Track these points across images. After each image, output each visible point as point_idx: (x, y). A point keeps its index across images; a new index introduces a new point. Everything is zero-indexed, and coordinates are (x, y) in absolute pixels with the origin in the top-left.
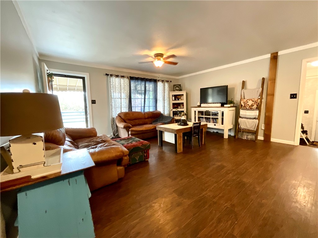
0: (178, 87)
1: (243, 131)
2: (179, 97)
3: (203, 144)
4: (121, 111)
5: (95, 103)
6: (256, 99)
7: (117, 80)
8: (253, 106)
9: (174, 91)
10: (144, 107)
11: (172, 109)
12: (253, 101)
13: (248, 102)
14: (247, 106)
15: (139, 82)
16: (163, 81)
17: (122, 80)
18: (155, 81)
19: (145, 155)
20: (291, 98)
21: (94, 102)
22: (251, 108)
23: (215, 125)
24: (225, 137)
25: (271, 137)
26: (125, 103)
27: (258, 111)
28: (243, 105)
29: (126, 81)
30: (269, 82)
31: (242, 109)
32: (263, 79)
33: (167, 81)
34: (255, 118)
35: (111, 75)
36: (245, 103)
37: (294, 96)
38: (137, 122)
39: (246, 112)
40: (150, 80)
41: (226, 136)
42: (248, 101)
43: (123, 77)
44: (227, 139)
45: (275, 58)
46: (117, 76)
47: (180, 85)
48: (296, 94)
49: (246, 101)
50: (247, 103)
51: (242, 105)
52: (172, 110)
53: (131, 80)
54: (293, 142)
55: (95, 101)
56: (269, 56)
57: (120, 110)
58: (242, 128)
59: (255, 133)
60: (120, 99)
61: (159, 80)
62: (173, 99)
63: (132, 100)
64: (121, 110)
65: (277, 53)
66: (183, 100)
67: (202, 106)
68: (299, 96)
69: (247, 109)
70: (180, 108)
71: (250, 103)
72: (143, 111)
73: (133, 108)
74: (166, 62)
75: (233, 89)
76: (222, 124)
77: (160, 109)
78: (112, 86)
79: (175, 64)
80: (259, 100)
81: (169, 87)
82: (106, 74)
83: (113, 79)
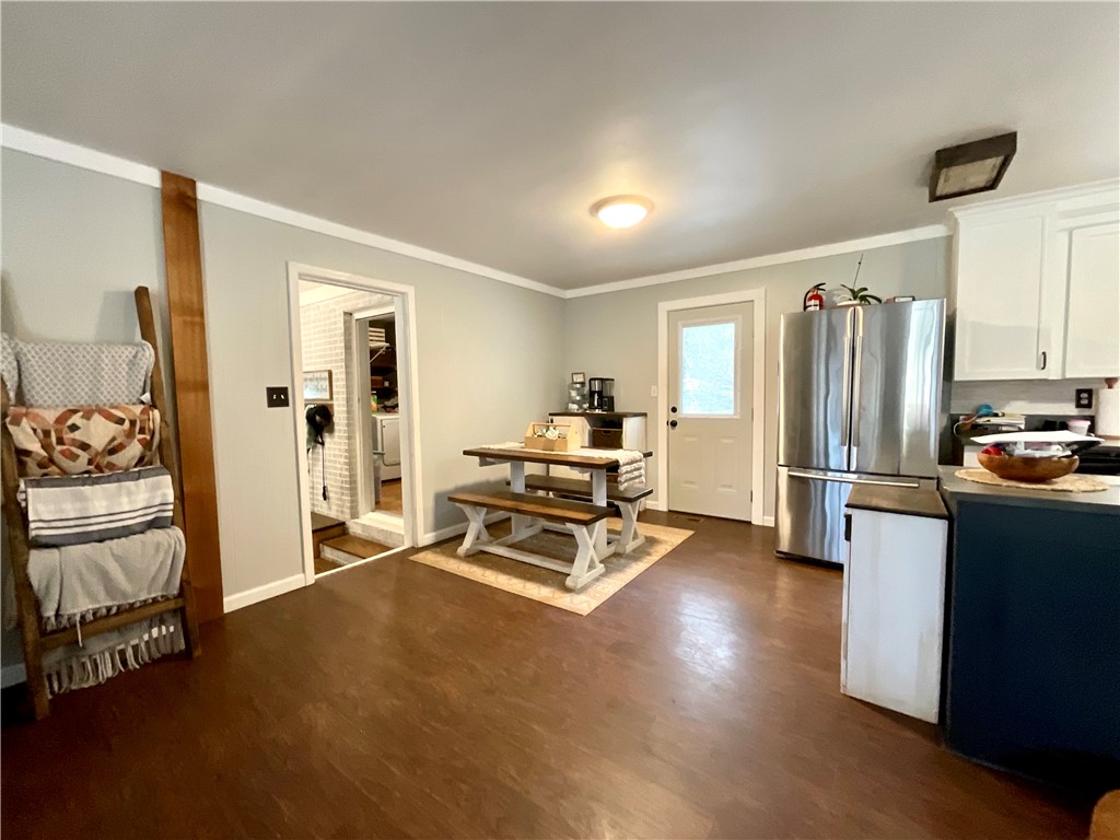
1: (90, 626)
6: (136, 410)
8: (113, 452)
12: (120, 421)
13: (74, 428)
14: (74, 457)
20: (272, 405)
22: (101, 469)
27: (168, 477)
28: (35, 446)
31: (38, 484)
32: (141, 292)
34: (156, 524)
36: (47, 433)
37: (278, 397)
39: (82, 498)
42: (76, 419)
48: (285, 391)
49: (60, 420)
50: (68, 436)
51: (22, 453)
56: (152, 176)
58: (78, 618)
65: (191, 184)
69: (65, 479)
71: (95, 432)
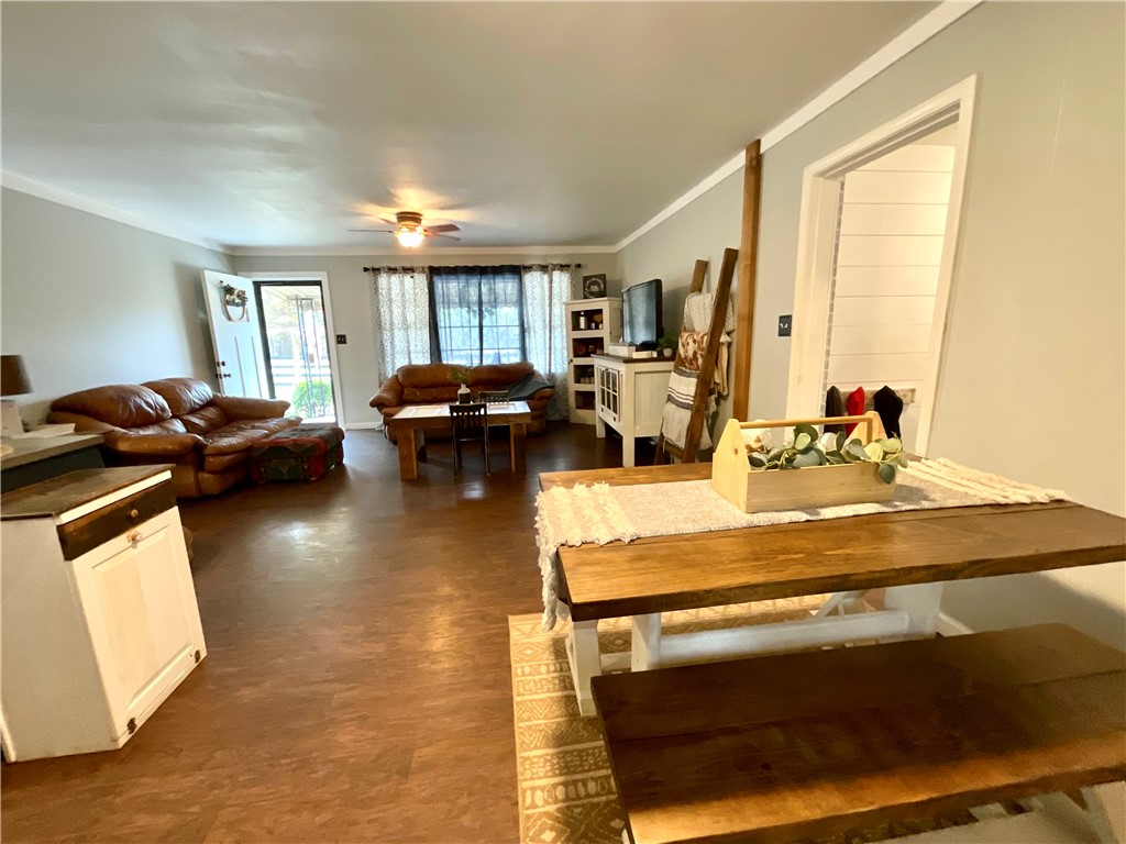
0: (595, 283)
1: (665, 447)
2: (597, 318)
4: (409, 362)
5: (345, 342)
6: (701, 335)
7: (395, 279)
8: (697, 359)
9: (585, 297)
10: (481, 350)
11: (571, 357)
14: (687, 360)
16: (544, 268)
17: (407, 279)
18: (517, 271)
20: (779, 332)
21: (341, 339)
24: (625, 464)
26: (422, 337)
27: (696, 380)
28: (682, 352)
30: (742, 267)
31: (675, 370)
32: (729, 254)
33: (562, 267)
34: (689, 406)
35: (377, 271)
37: (785, 326)
40: (498, 271)
42: (689, 339)
43: (409, 270)
46: (392, 270)
47: (603, 277)
48: (791, 319)
50: (687, 348)
51: (680, 355)
52: (571, 361)
53: (435, 278)
55: (344, 336)
57: (406, 359)
58: (665, 438)
61: (529, 268)
62: (582, 326)
63: (442, 332)
64: (409, 358)
65: (759, 143)
71: (691, 348)
72: (474, 364)
73: (444, 355)
78: (382, 297)
81: (573, 285)
82: (366, 270)
83: (383, 279)
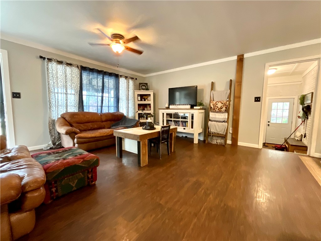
0: (144, 86)
1: (213, 134)
2: (145, 97)
3: (173, 151)
4: (67, 111)
5: (19, 97)
6: (225, 102)
7: (60, 67)
8: (222, 108)
9: (140, 90)
10: (102, 106)
11: (137, 110)
12: (222, 103)
13: (217, 104)
14: (217, 109)
15: (95, 75)
16: (126, 77)
17: (68, 69)
18: (117, 76)
19: (90, 176)
20: (256, 101)
22: (220, 111)
23: (184, 129)
24: (194, 143)
25: (238, 141)
26: (73, 100)
27: (227, 114)
28: (212, 107)
29: (76, 71)
30: (236, 84)
31: (211, 112)
32: (231, 80)
33: (132, 78)
34: (224, 121)
35: (50, 60)
36: (214, 105)
37: (257, 99)
38: (90, 125)
39: (215, 115)
40: (110, 74)
41: (196, 141)
42: (217, 103)
43: (70, 65)
44: (197, 144)
45: (241, 60)
46: (60, 62)
47: (147, 84)
48: (259, 98)
49: (216, 103)
50: (216, 105)
51: (211, 108)
52: (137, 112)
53: (83, 71)
54: (258, 145)
55: (19, 94)
56: (235, 58)
57: (65, 110)
58: (212, 132)
59: (224, 137)
60: (65, 95)
61: (121, 76)
62: (139, 100)
63: (84, 97)
64: (67, 109)
65: (243, 55)
66: (150, 101)
67: (170, 108)
68: (263, 100)
69: (216, 112)
70: (147, 110)
71: (219, 105)
72: (99, 112)
74: (127, 48)
75: (202, 90)
76: (192, 127)
77: (123, 110)
78: (50, 75)
79: (140, 53)
80: (228, 102)
81: (135, 85)
82: (41, 57)
83: (53, 66)
